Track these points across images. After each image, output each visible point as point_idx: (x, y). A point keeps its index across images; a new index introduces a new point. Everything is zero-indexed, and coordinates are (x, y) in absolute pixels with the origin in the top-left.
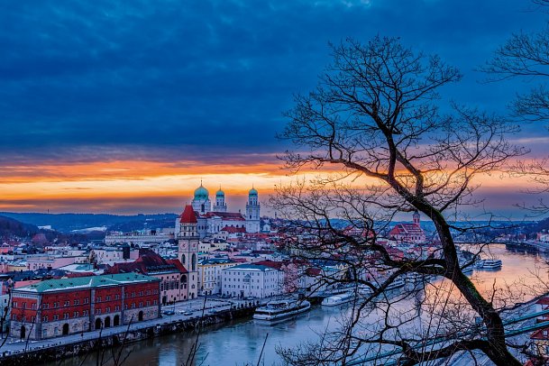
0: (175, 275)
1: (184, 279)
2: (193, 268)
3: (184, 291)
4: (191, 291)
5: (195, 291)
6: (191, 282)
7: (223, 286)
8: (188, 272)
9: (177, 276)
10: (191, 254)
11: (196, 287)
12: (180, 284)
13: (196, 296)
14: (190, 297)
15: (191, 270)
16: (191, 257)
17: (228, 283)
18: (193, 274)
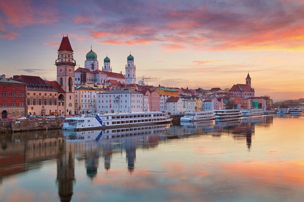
0: (53, 93)
1: (61, 97)
2: (70, 89)
3: (61, 108)
4: (68, 108)
5: (72, 109)
6: (68, 101)
7: (97, 107)
8: (65, 92)
9: (55, 94)
10: (68, 77)
11: (73, 105)
12: (58, 101)
13: (73, 113)
14: (68, 113)
15: (67, 90)
16: (67, 80)
17: (101, 104)
18: (70, 94)
